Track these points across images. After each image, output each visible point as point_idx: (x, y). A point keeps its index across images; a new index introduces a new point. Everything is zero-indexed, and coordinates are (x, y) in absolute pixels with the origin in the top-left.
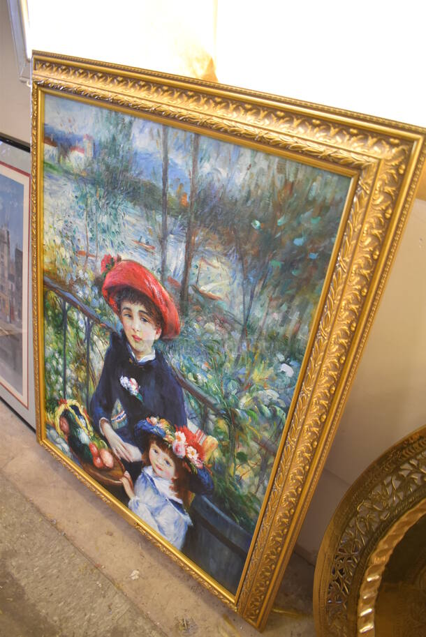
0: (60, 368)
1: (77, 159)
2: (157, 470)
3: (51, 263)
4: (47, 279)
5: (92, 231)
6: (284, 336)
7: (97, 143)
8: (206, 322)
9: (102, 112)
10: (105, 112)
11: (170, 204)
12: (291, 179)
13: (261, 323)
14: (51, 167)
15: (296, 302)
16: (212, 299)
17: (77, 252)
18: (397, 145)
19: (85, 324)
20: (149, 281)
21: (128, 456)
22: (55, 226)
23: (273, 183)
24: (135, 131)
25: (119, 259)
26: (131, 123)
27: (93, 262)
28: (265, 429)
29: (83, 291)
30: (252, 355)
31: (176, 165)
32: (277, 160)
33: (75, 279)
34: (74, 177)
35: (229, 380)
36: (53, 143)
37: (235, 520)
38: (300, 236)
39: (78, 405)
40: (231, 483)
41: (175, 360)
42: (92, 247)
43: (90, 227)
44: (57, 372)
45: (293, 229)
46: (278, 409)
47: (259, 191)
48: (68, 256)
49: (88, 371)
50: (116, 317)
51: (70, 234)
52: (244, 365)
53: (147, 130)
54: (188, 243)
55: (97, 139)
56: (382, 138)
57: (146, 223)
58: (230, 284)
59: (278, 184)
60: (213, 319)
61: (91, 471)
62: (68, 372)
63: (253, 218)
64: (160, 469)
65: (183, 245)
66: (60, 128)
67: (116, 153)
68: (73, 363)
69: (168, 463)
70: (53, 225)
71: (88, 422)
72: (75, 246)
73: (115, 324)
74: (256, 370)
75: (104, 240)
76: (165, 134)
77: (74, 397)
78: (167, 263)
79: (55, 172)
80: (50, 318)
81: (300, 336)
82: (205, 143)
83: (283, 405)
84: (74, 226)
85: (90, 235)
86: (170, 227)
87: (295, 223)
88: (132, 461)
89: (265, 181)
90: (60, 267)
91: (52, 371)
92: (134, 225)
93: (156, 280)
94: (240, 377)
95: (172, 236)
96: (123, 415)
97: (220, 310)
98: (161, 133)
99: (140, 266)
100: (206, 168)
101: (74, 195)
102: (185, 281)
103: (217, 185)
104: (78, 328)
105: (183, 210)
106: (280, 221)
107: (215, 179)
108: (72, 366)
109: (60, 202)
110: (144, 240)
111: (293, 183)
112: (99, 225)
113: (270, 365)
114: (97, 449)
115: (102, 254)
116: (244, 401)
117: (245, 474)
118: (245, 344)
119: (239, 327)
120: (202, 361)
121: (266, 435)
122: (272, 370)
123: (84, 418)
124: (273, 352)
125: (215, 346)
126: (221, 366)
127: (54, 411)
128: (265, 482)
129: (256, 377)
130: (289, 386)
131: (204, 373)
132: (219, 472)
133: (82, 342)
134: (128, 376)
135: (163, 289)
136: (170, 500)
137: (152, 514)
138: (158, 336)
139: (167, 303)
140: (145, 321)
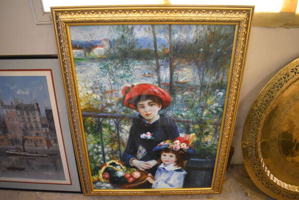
0: (100, 150)
1: (97, 52)
2: (166, 163)
3: (87, 104)
4: (84, 113)
5: (113, 80)
6: (218, 83)
7: (111, 41)
8: (183, 93)
9: (113, 27)
10: (115, 27)
11: (159, 54)
12: (213, 31)
13: (208, 83)
14: (79, 59)
15: (221, 70)
16: (185, 83)
17: (105, 92)
18: (245, 12)
19: (115, 122)
20: (152, 89)
21: (149, 166)
22: (87, 86)
23: (206, 34)
24: (135, 30)
25: (133, 86)
26: (132, 28)
27: (116, 93)
28: (215, 118)
29: (111, 109)
30: (205, 95)
31: (160, 39)
32: (207, 26)
33: (105, 105)
34: (98, 60)
35: (197, 108)
36: (80, 48)
37: (206, 158)
38: (219, 49)
39: (114, 161)
40: (203, 146)
41: (170, 114)
42: (115, 87)
43: (112, 78)
44: (98, 153)
45: (217, 47)
46: (219, 108)
47: (201, 39)
48: (98, 96)
49: (119, 143)
50: (135, 111)
51: (98, 86)
52: (203, 100)
53: (142, 29)
54: (171, 67)
55: (111, 39)
56: (241, 11)
57: (147, 66)
58: (193, 74)
59: (208, 34)
60: (187, 90)
61: (127, 186)
62: (106, 150)
63: (199, 48)
64: (168, 161)
65: (169, 68)
66: (84, 40)
67: (125, 43)
68: (109, 144)
69: (171, 156)
70: (85, 86)
71: (122, 166)
72: (103, 91)
73: (135, 115)
74: (208, 100)
75: (122, 81)
76: (153, 28)
77: (111, 159)
78: (161, 78)
79: (84, 61)
80: (89, 131)
81: (224, 81)
82: (174, 28)
83: (221, 106)
84: (101, 82)
85: (112, 82)
86: (160, 64)
87: (216, 45)
88: (151, 167)
89: (203, 35)
90: (94, 104)
91: (94, 155)
92: (140, 69)
93: (156, 87)
94: (202, 105)
95: (162, 67)
96: (144, 150)
97: (190, 85)
98: (151, 29)
99: (146, 85)
100: (176, 36)
101: (99, 68)
102: (171, 82)
103: (182, 41)
104: (110, 127)
105: (167, 55)
106: (211, 46)
107: (181, 39)
108: (108, 146)
109: (88, 74)
110: (147, 73)
111: (214, 33)
112: (118, 76)
113: (214, 95)
114: (130, 174)
115: (122, 87)
116: (205, 113)
117: (209, 139)
118: (202, 93)
119: (199, 88)
120: (184, 108)
121: (216, 120)
122: (215, 96)
123: (119, 165)
124: (214, 90)
125: (189, 99)
126: (193, 105)
127: (97, 173)
128: (218, 137)
129: (209, 102)
130: (223, 98)
131: (186, 112)
132: (197, 145)
133: (113, 132)
134: (145, 133)
135: (160, 89)
136: (174, 171)
137: (166, 183)
138: (160, 109)
139: (163, 94)
140: (152, 105)
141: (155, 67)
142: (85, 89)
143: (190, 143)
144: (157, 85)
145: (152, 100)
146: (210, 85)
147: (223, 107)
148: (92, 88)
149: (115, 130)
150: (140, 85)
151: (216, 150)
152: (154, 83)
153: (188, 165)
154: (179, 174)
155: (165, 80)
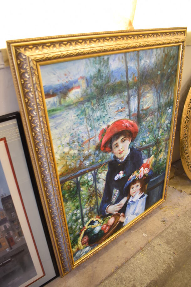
0: (79, 215)
1: (74, 95)
3: (64, 166)
4: (62, 179)
5: (90, 126)
6: (169, 102)
7: (88, 78)
8: (147, 119)
9: (90, 60)
10: (92, 59)
11: (130, 85)
12: (166, 53)
13: (162, 103)
14: (53, 110)
15: (170, 89)
16: (148, 108)
17: (83, 144)
18: (183, 33)
19: (93, 175)
20: (124, 123)
22: (63, 143)
24: (111, 62)
25: (109, 126)
26: (108, 59)
27: (93, 140)
28: (166, 134)
29: (89, 161)
30: (161, 116)
31: (131, 67)
32: (162, 49)
34: (74, 105)
35: (155, 130)
36: (53, 95)
37: (160, 174)
38: (169, 69)
39: (92, 219)
40: (158, 164)
41: (137, 144)
42: (92, 133)
43: (89, 124)
44: (77, 220)
46: (168, 125)
47: (159, 62)
48: (76, 151)
49: (96, 196)
51: (75, 139)
52: (159, 121)
53: (117, 59)
54: (138, 95)
55: (88, 76)
56: (181, 33)
57: (120, 99)
58: (153, 98)
59: (163, 56)
60: (149, 116)
61: (104, 238)
62: (84, 211)
64: (135, 192)
65: (137, 97)
66: (57, 83)
67: (101, 77)
68: (87, 203)
69: (137, 186)
70: (61, 144)
71: (99, 220)
72: (80, 142)
73: (110, 158)
74: (162, 119)
75: (99, 124)
76: (125, 56)
78: (131, 109)
79: (58, 112)
80: (67, 198)
81: (172, 98)
82: (141, 54)
83: (169, 122)
84: (78, 132)
85: (90, 128)
86: (130, 95)
87: (168, 66)
88: (123, 206)
89: (160, 58)
90: (71, 163)
91: (73, 223)
92: (114, 105)
94: (158, 126)
95: (132, 97)
96: (117, 192)
97: (151, 110)
98: (124, 57)
99: (119, 121)
100: (143, 62)
101: (76, 115)
102: (138, 111)
103: (147, 66)
104: (88, 183)
105: (135, 84)
106: (165, 68)
107: (146, 64)
108: (86, 205)
109: (64, 127)
110: (120, 108)
112: (95, 119)
113: (166, 113)
114: (106, 224)
116: (160, 132)
117: (162, 156)
118: (159, 114)
119: (157, 110)
120: (147, 134)
121: (166, 136)
122: (166, 115)
123: (97, 221)
124: (166, 109)
125: (151, 124)
126: (153, 129)
127: (77, 242)
128: (167, 151)
129: (162, 121)
130: (170, 115)
131: (148, 137)
132: (154, 165)
133: (91, 186)
134: (119, 173)
135: (130, 121)
136: (139, 199)
137: (133, 214)
138: (130, 142)
139: (132, 125)
140: (124, 141)
141: (126, 99)
142: (61, 148)
143: (150, 166)
144: (128, 118)
145: (124, 135)
146: (164, 105)
147: (171, 123)
148: (69, 144)
149: (93, 184)
150: (114, 124)
151: (166, 163)
152: (125, 117)
153: (148, 188)
154: (142, 200)
155: (134, 111)
